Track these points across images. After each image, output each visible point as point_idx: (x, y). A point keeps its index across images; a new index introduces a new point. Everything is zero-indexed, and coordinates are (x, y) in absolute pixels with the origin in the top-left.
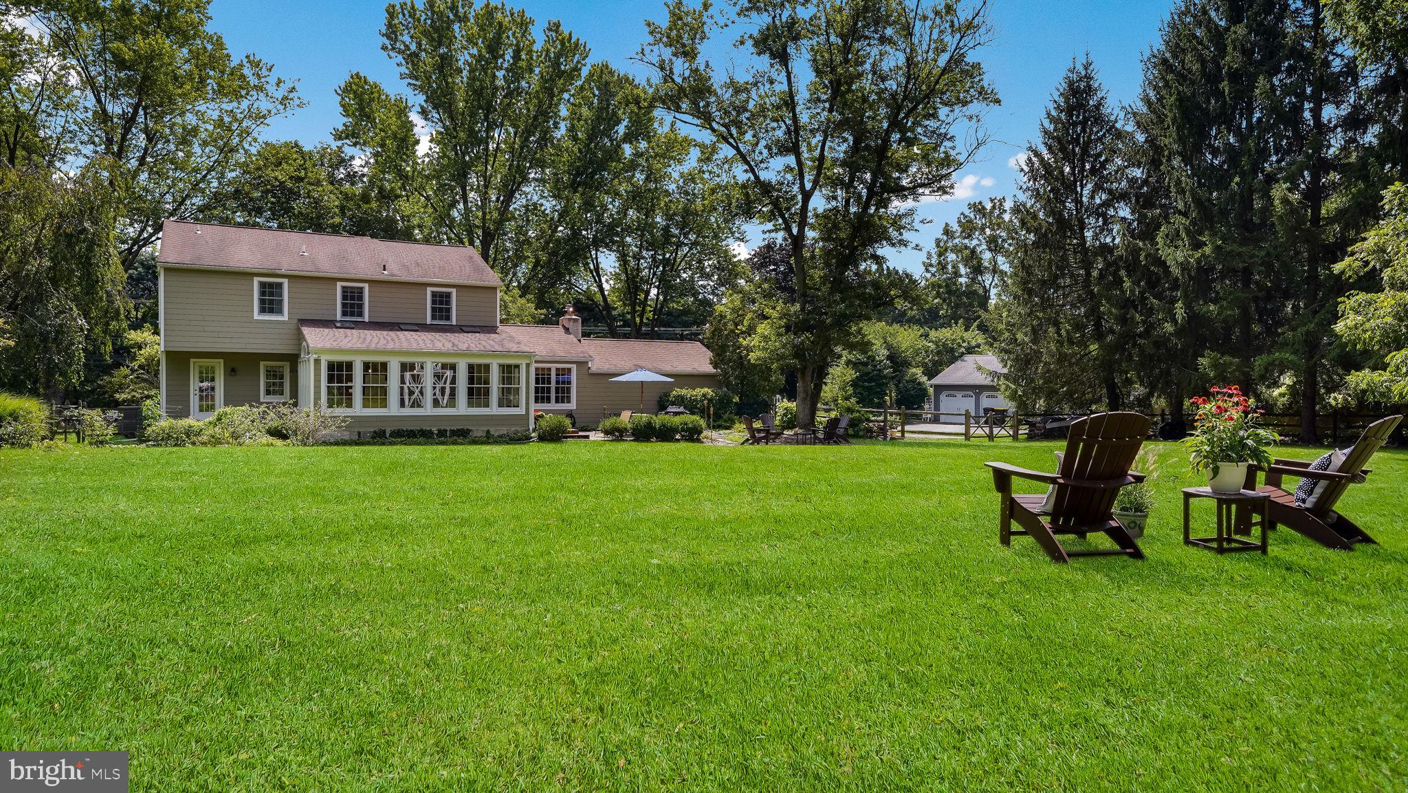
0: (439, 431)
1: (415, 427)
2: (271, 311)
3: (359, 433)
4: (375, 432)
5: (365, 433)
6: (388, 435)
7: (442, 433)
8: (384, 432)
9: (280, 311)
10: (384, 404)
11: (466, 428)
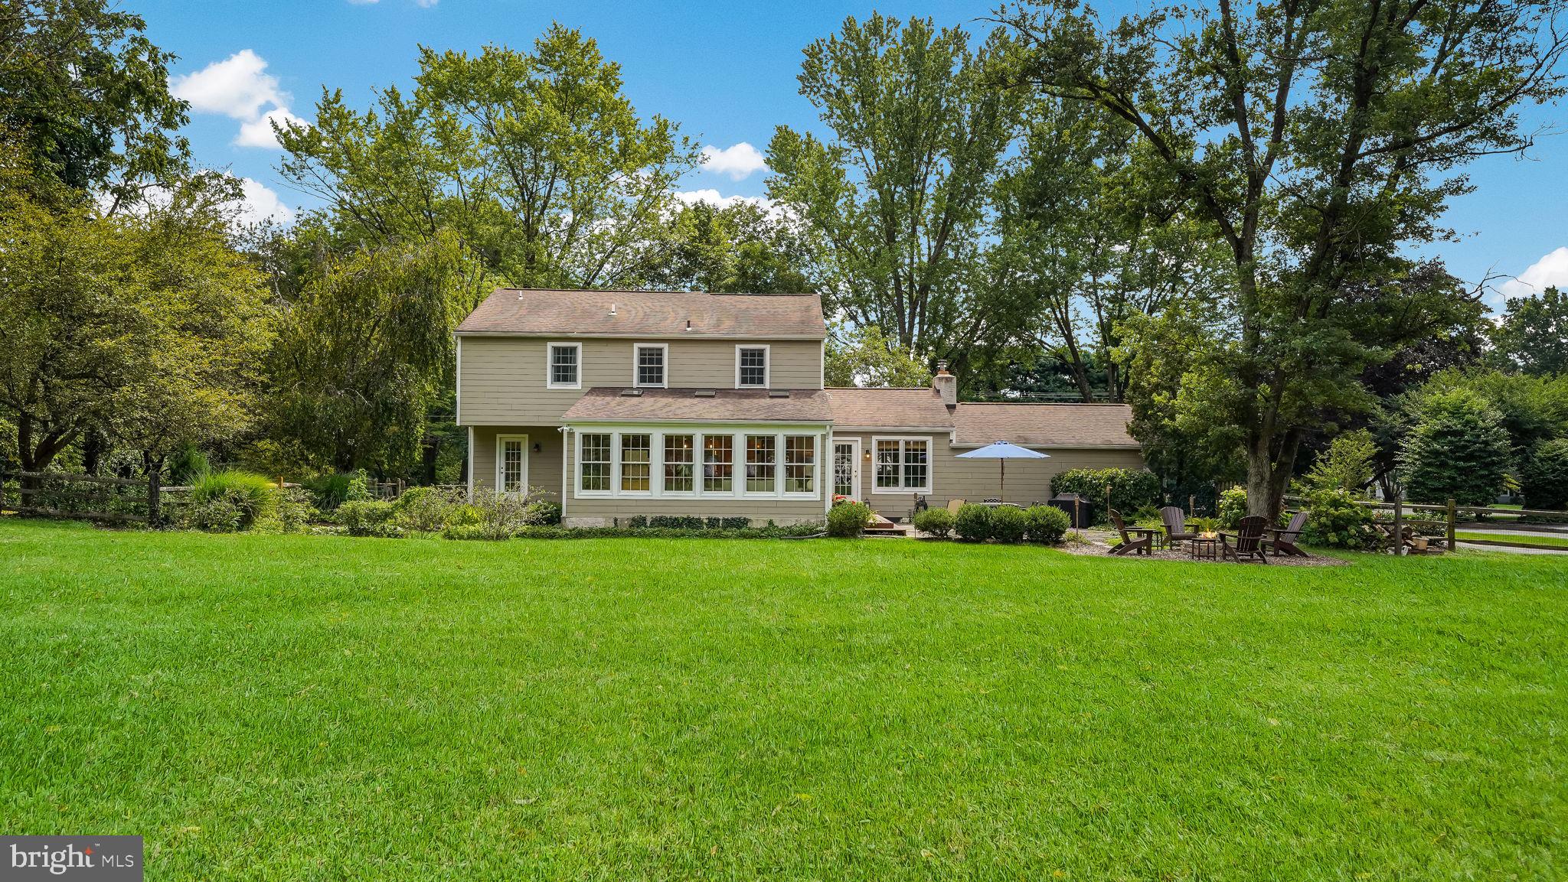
0: (709, 519)
1: (680, 514)
2: (565, 379)
3: (616, 520)
4: (633, 519)
5: (622, 520)
6: (648, 524)
7: (713, 522)
8: (644, 519)
9: (574, 379)
10: (645, 485)
11: (744, 516)
